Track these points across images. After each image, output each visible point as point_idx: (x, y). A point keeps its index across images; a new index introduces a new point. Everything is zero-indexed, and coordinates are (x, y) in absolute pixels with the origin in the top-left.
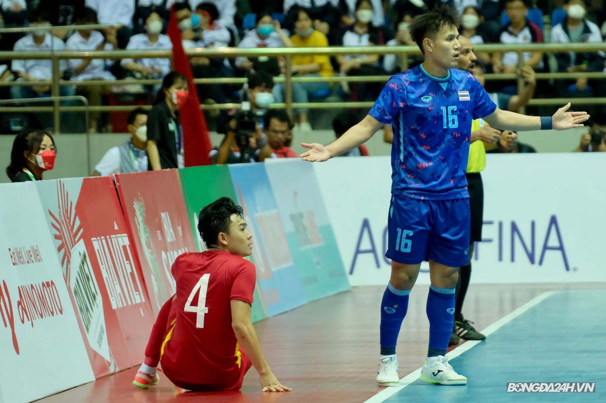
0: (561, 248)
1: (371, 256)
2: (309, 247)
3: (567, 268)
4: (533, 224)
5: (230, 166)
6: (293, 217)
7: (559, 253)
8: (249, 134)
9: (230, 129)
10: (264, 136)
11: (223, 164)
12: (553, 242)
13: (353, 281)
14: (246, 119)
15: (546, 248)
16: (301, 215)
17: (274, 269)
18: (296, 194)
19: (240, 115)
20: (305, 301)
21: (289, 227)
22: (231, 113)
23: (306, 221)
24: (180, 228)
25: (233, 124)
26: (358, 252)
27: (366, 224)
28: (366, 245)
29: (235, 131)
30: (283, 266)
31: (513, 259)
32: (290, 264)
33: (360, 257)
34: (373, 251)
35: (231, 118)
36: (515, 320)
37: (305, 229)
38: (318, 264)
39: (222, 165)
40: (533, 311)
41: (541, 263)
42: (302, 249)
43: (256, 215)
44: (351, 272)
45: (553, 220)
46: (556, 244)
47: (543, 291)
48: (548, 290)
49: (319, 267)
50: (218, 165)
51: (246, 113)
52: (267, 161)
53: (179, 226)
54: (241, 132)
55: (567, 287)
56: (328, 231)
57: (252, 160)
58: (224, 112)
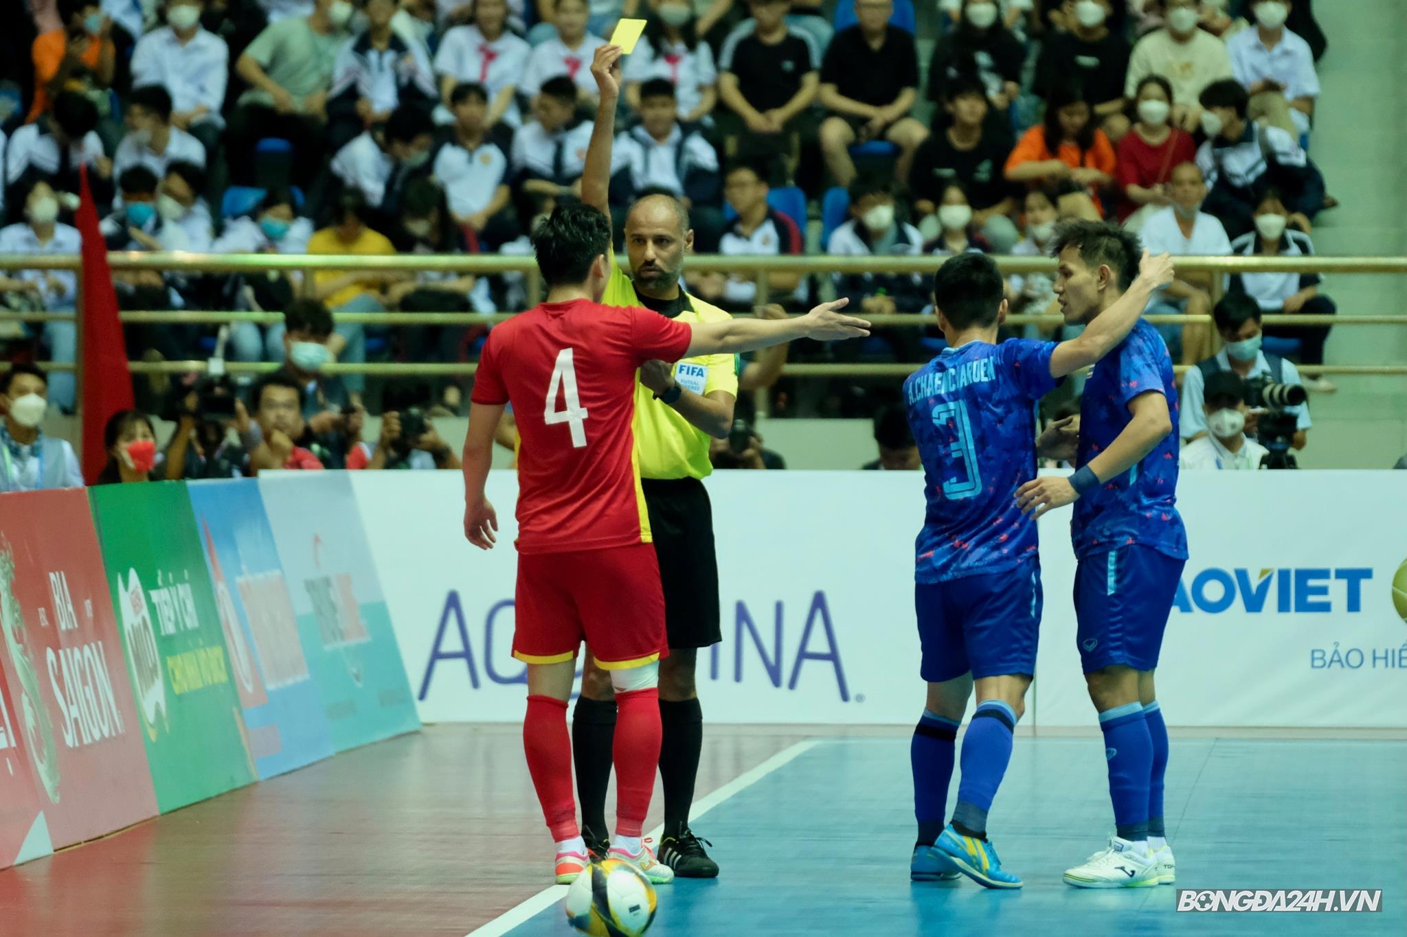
0: (833, 656)
1: (462, 664)
2: (340, 645)
3: (845, 697)
4: (779, 607)
5: (190, 483)
6: (310, 586)
7: (828, 666)
8: (222, 420)
9: (186, 412)
10: (253, 425)
11: (176, 479)
12: (818, 643)
13: (426, 712)
14: (218, 391)
15: (803, 655)
16: (327, 582)
17: (271, 687)
18: (317, 540)
19: (206, 384)
20: (331, 751)
21: (303, 605)
22: (188, 381)
23: (335, 595)
24: (88, 604)
25: (191, 402)
26: (436, 655)
27: (453, 601)
28: (452, 642)
29: (196, 415)
30: (290, 682)
31: (738, 677)
32: (303, 677)
33: (441, 665)
34: (466, 654)
35: (187, 390)
36: (740, 795)
37: (333, 607)
38: (357, 677)
39: (174, 481)
40: (776, 777)
41: (792, 685)
42: (328, 648)
43: (239, 580)
44: (422, 696)
45: (819, 602)
46: (824, 648)
47: (795, 739)
48: (807, 737)
49: (359, 685)
50: (167, 482)
51: (217, 380)
52: (264, 475)
53: (87, 598)
54: (208, 417)
55: (844, 731)
56: (378, 615)
57: (237, 474)
58: (176, 377)
